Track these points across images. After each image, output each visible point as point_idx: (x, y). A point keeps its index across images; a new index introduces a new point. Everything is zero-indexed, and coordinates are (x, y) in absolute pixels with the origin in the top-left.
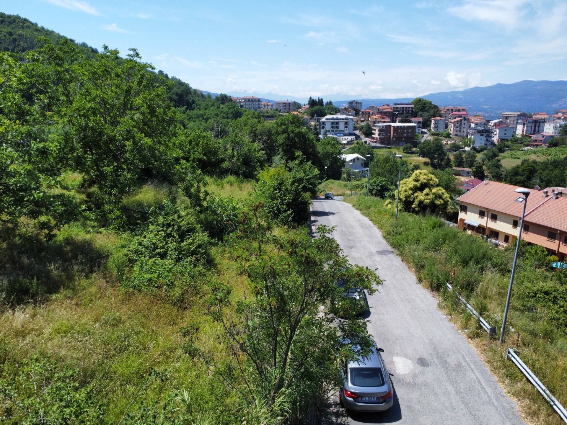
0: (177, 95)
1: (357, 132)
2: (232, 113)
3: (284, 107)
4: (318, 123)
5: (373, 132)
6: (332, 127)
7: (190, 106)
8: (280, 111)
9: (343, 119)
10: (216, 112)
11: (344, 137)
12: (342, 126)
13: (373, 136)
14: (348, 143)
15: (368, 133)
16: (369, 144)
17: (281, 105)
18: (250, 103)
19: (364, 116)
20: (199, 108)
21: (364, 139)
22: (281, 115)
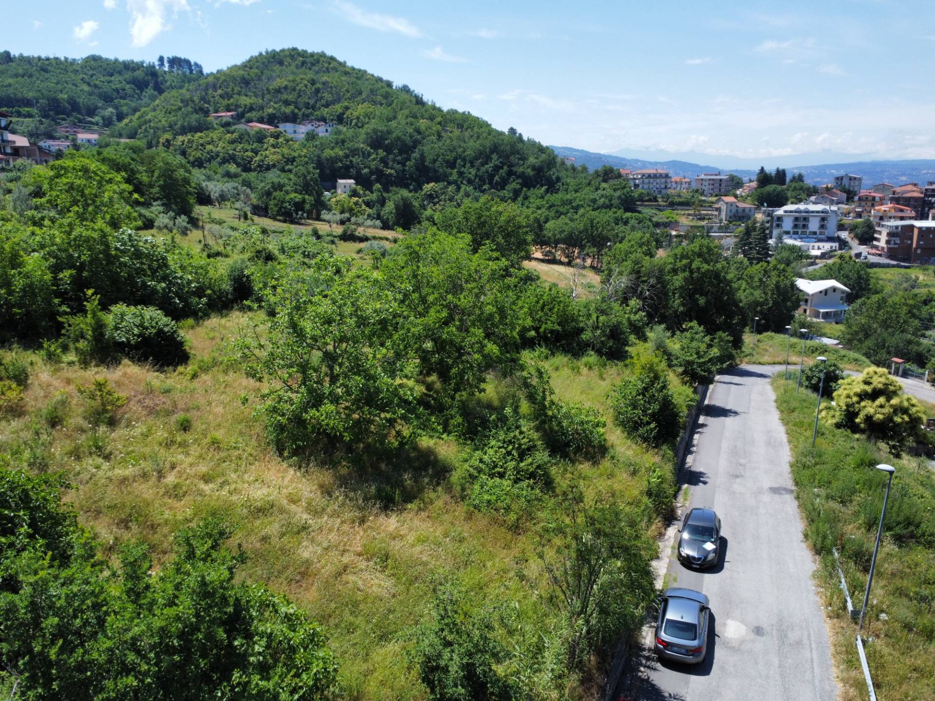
0: (534, 168)
1: (844, 235)
2: (619, 197)
3: (711, 187)
4: (769, 218)
5: (876, 235)
6: (796, 226)
7: (552, 186)
8: (702, 194)
9: (818, 212)
10: (592, 197)
11: (817, 245)
12: (814, 225)
13: (875, 243)
14: (823, 256)
15: (867, 237)
16: (866, 258)
17: (705, 183)
18: (651, 180)
19: (863, 203)
20: (566, 190)
21: (857, 248)
22: (704, 201)
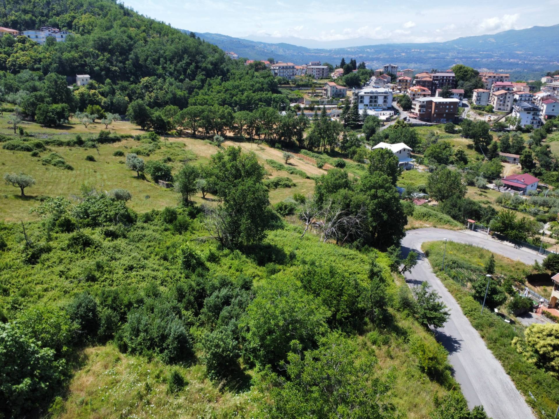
0: (212, 64)
1: (395, 104)
2: (267, 83)
3: (318, 73)
4: (356, 97)
5: (413, 106)
6: (371, 102)
7: (225, 75)
8: (313, 78)
9: (382, 93)
10: (251, 83)
11: (382, 112)
12: (380, 101)
13: (412, 110)
14: (388, 120)
15: (408, 107)
16: (409, 120)
17: (314, 71)
18: (285, 70)
19: (401, 84)
20: (234, 78)
21: (404, 114)
22: (316, 83)
